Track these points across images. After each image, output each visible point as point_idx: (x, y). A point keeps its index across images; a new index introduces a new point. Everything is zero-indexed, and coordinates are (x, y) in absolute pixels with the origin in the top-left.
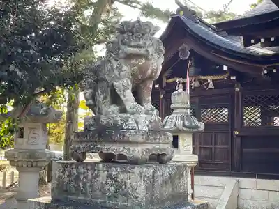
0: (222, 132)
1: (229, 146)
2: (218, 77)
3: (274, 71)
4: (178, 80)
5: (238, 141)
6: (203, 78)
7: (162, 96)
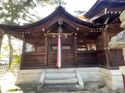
0: (70, 52)
1: (73, 57)
2: (69, 34)
3: (95, 31)
4: (53, 34)
5: (77, 55)
6: (63, 34)
7: (46, 39)
